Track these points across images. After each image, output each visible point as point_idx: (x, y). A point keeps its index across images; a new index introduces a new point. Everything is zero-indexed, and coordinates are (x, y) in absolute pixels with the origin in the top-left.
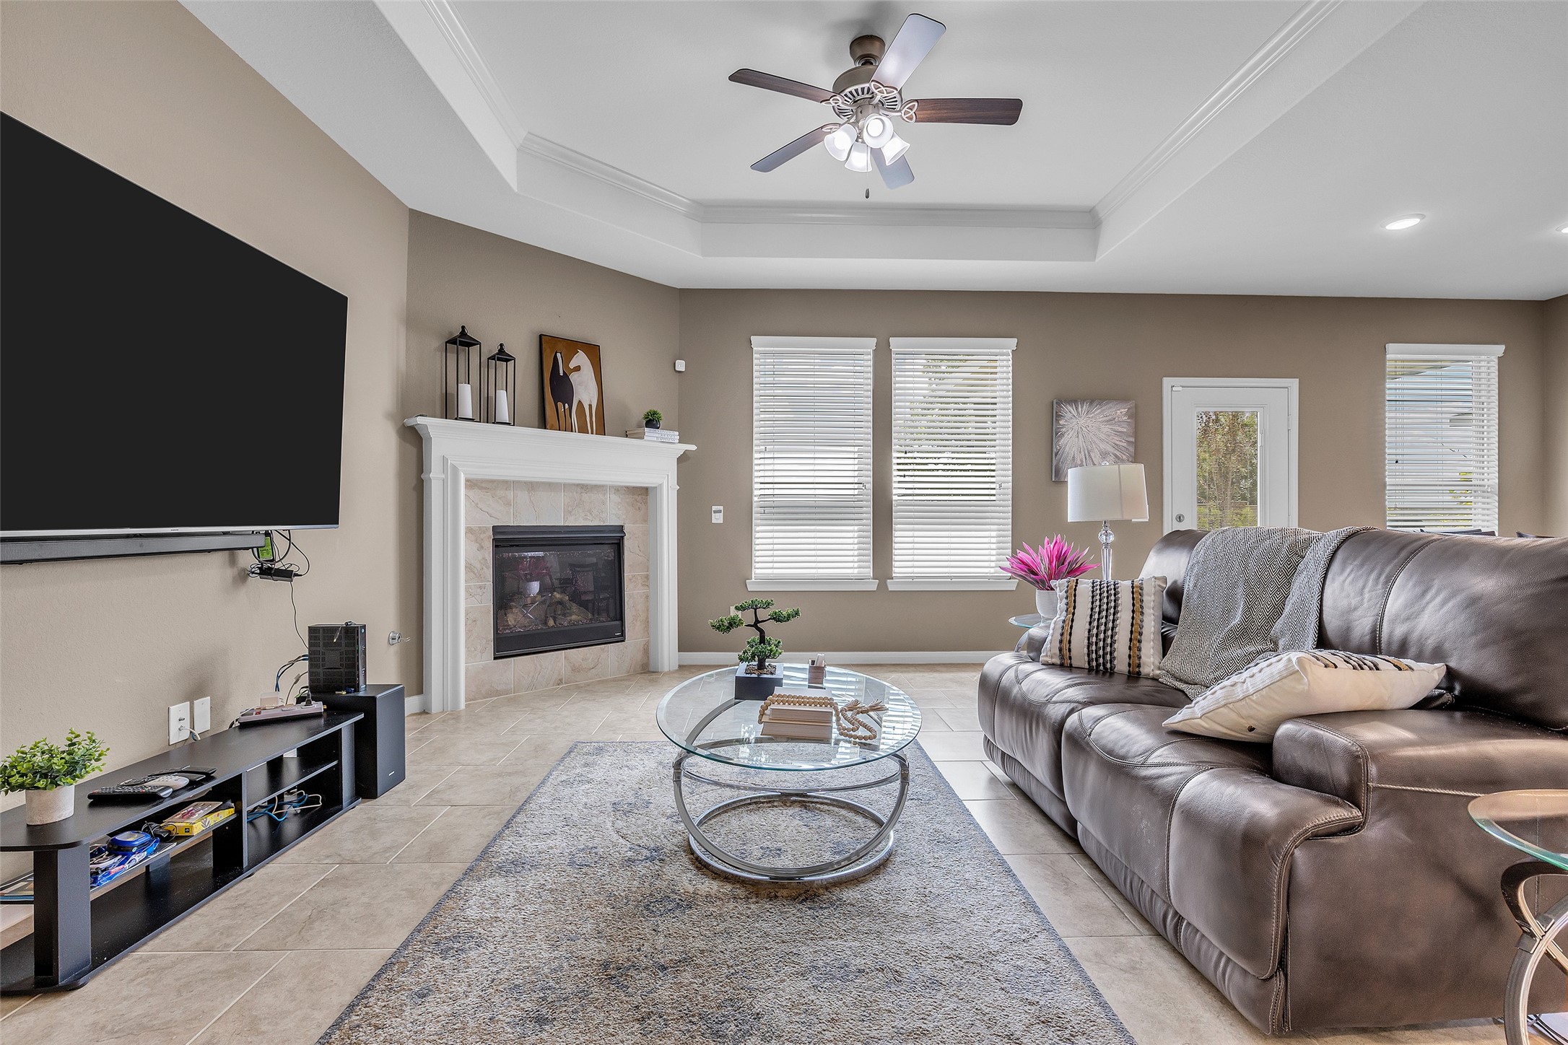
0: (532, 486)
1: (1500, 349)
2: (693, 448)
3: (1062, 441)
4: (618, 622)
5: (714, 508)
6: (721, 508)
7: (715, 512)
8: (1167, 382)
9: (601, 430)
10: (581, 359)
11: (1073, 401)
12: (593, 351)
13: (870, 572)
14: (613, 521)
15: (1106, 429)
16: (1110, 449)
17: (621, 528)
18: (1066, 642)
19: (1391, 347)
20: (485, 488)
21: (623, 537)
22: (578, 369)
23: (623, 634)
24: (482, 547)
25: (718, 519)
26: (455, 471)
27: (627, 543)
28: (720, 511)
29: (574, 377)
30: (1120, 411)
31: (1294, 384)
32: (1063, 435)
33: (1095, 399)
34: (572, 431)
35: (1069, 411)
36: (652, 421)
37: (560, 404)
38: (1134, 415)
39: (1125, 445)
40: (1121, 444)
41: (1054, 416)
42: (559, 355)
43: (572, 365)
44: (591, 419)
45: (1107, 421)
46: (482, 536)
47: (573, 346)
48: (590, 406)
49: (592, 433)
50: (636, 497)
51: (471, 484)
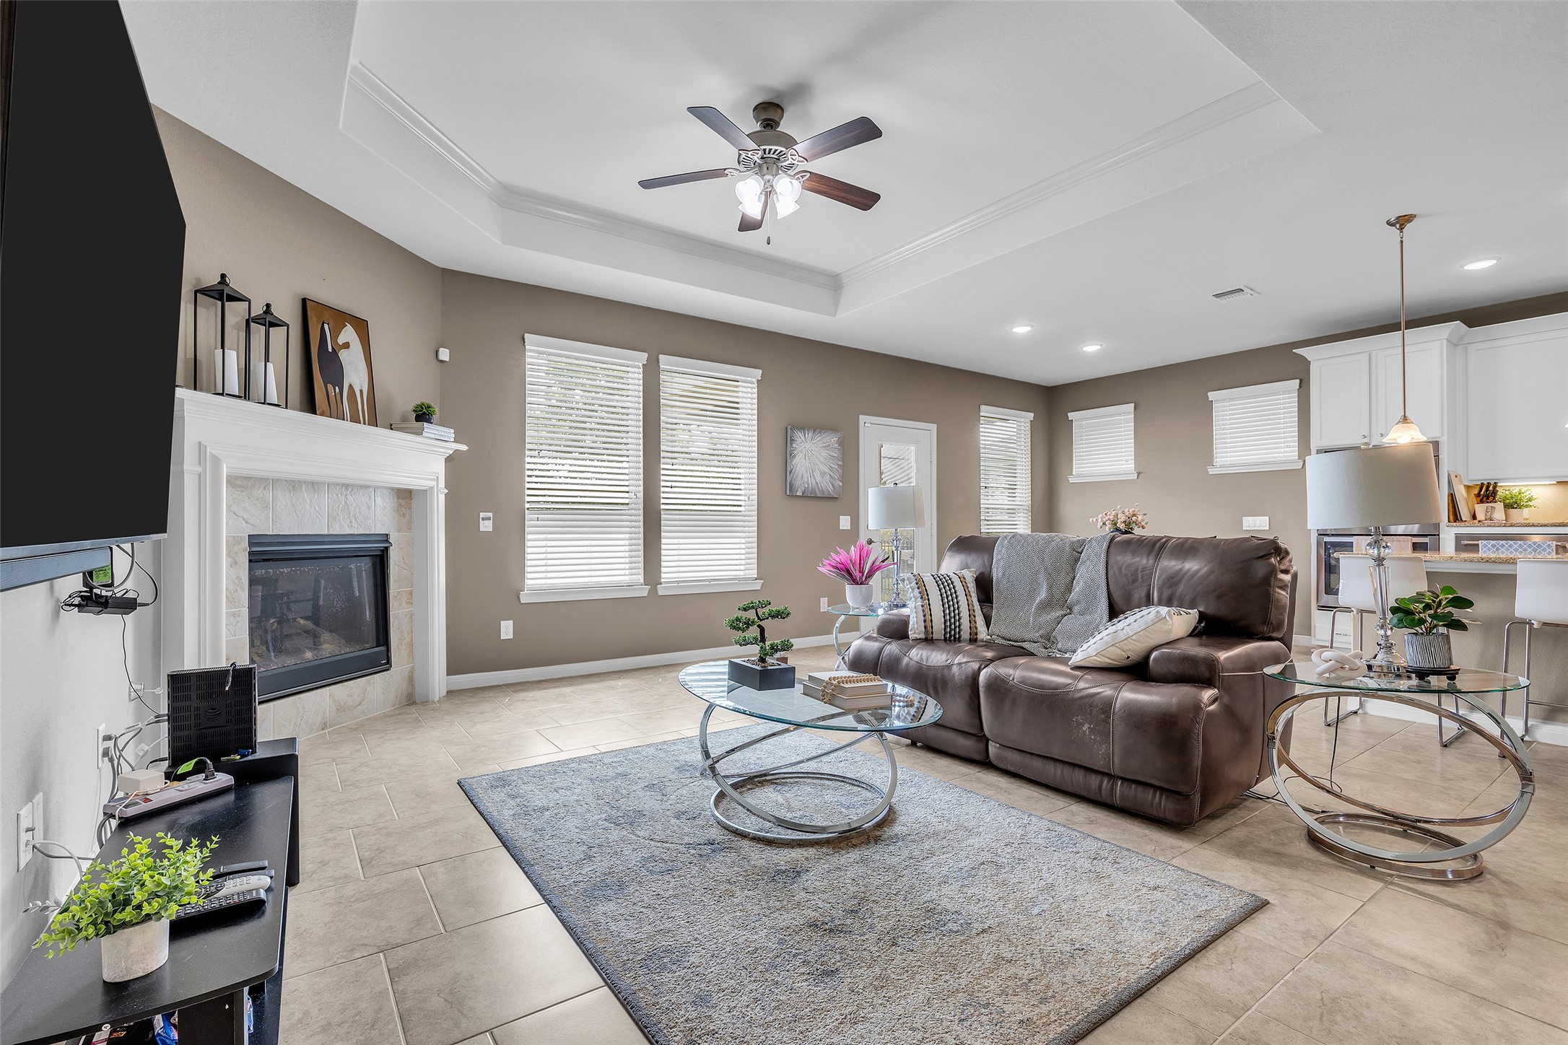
0: (294, 485)
1: (1031, 416)
2: (464, 448)
3: (795, 461)
4: (382, 648)
5: (482, 515)
6: (490, 515)
7: (483, 519)
8: (862, 418)
9: (374, 422)
10: (348, 334)
11: (802, 428)
12: (361, 327)
13: (641, 579)
14: (380, 530)
15: (824, 453)
16: (827, 470)
17: (385, 539)
18: (928, 621)
19: (983, 407)
20: (240, 486)
21: (387, 548)
22: (347, 345)
23: (389, 662)
24: (236, 563)
25: (486, 526)
26: (216, 461)
27: (394, 555)
28: (489, 519)
29: (343, 355)
30: (833, 439)
31: (934, 427)
32: (795, 456)
33: (817, 428)
34: (344, 420)
35: (799, 435)
36: (423, 415)
37: (330, 386)
38: (841, 443)
39: (836, 467)
40: (834, 466)
41: (788, 441)
42: (326, 326)
43: (341, 340)
44: (362, 407)
45: (825, 447)
46: (236, 548)
47: (342, 318)
48: (361, 391)
49: (365, 424)
50: (401, 501)
51: (234, 481)
